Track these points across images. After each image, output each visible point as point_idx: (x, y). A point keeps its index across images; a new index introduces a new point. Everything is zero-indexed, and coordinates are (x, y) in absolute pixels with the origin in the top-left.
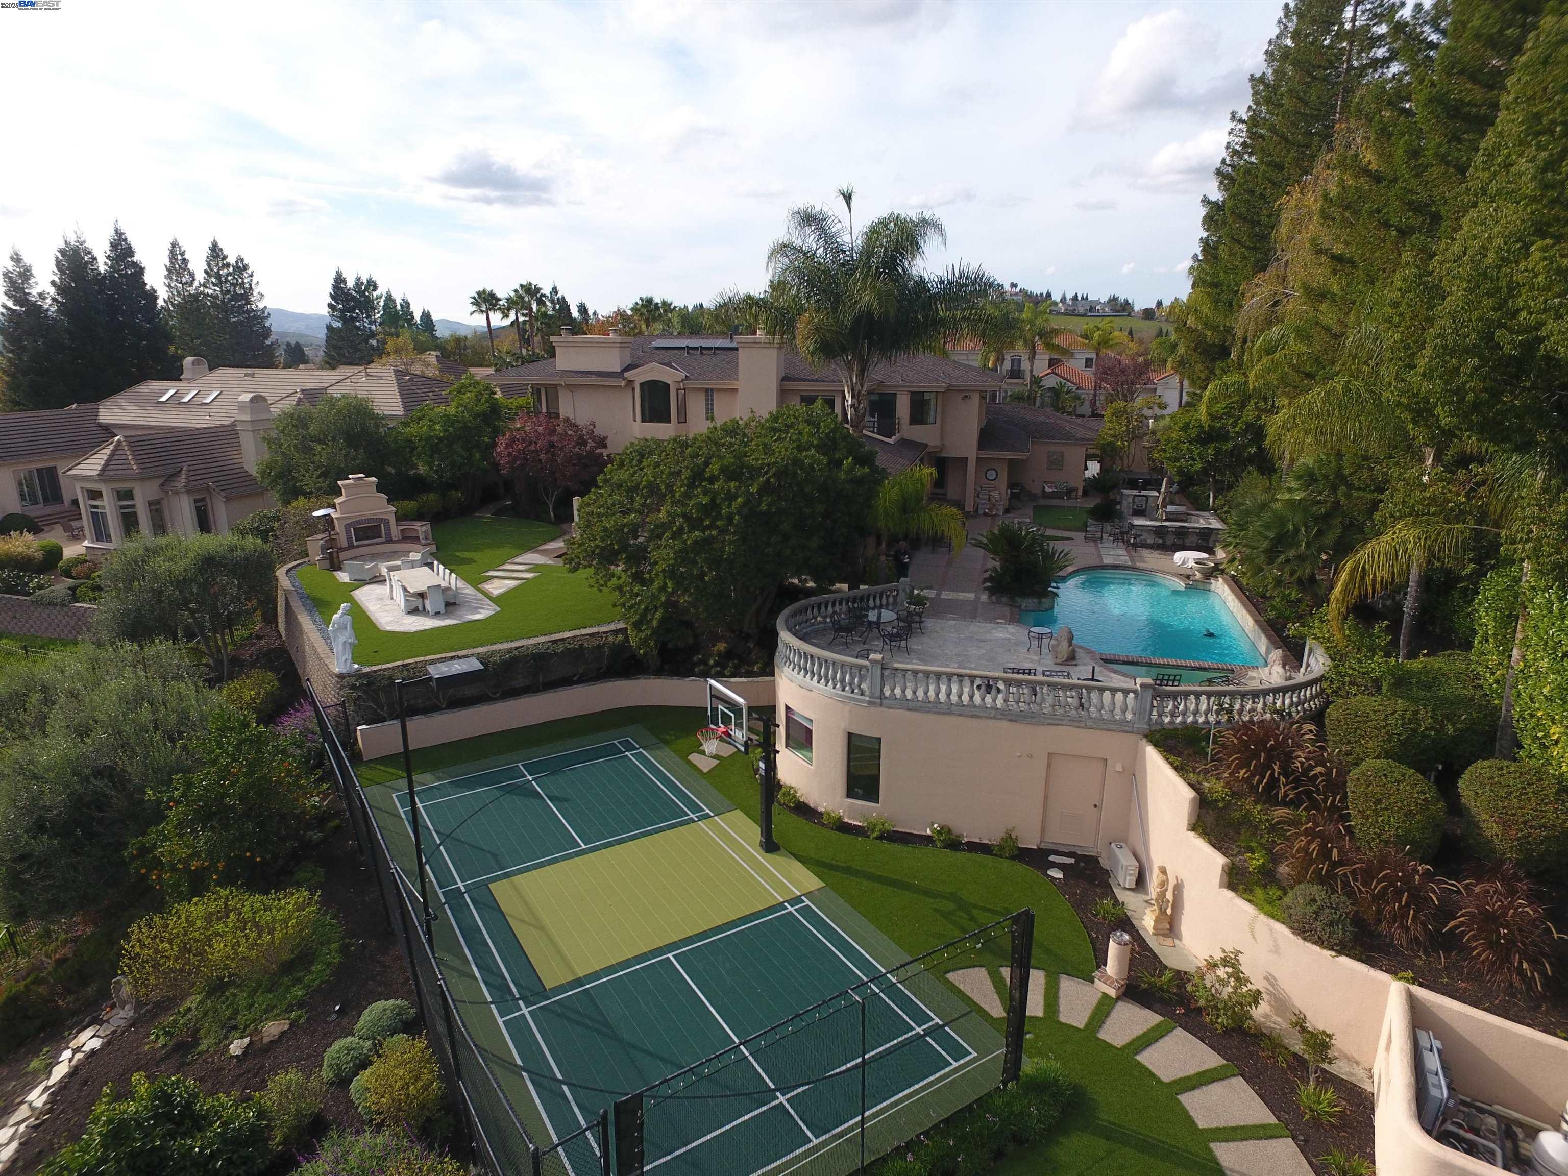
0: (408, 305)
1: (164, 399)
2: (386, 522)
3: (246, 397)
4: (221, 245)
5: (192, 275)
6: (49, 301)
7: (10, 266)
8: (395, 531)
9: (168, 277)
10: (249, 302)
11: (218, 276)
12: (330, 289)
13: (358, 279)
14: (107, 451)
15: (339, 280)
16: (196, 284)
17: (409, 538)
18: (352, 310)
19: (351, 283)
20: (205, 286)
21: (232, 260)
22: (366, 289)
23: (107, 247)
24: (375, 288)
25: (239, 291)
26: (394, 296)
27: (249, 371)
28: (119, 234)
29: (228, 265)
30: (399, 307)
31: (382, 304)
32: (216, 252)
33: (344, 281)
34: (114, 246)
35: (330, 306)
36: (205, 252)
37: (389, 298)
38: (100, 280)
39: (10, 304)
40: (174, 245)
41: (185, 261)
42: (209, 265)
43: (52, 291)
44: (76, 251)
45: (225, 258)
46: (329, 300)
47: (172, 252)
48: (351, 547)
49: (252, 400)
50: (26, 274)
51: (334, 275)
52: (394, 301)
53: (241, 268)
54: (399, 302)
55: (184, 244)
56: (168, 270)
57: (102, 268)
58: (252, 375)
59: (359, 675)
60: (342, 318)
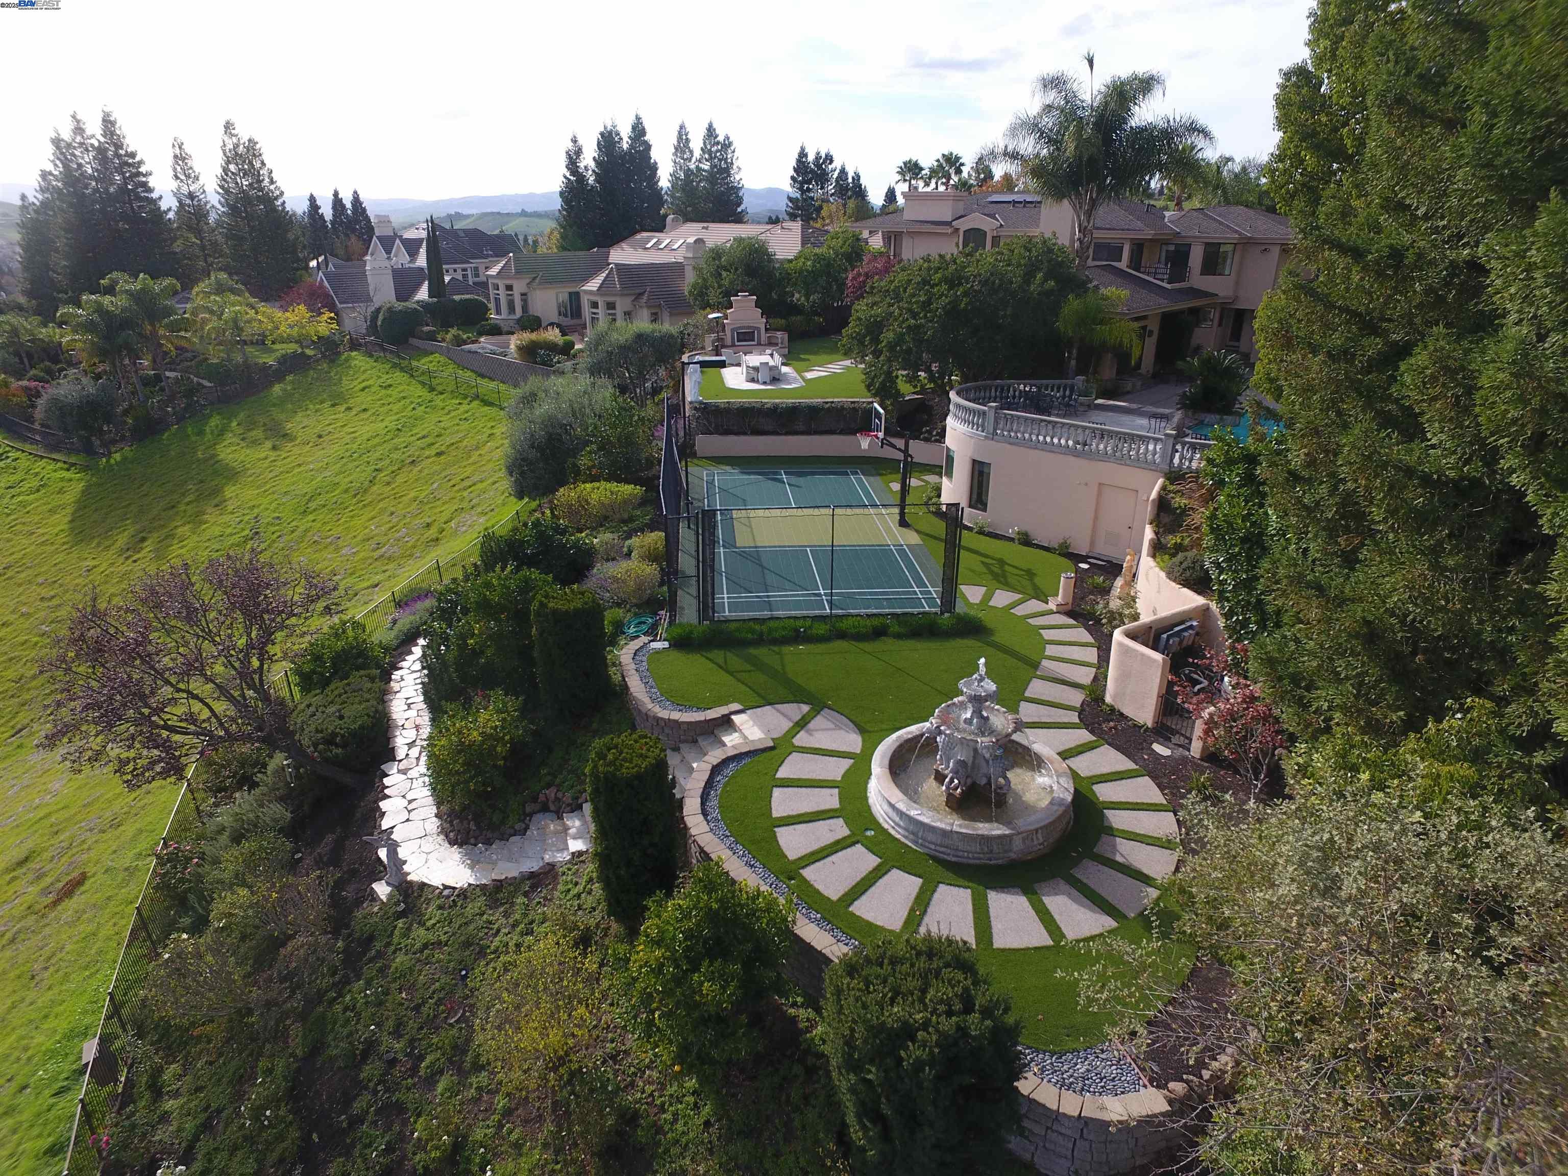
0: (859, 177)
1: (649, 246)
2: (759, 329)
3: (691, 240)
4: (715, 126)
5: (691, 152)
6: (590, 172)
7: (570, 145)
8: (764, 336)
9: (675, 154)
10: (729, 175)
11: (710, 152)
12: (793, 163)
13: (818, 153)
14: (604, 275)
15: (803, 154)
16: (694, 160)
17: (771, 343)
18: (809, 182)
19: (811, 158)
20: (700, 161)
21: (721, 138)
22: (824, 162)
23: (629, 129)
24: (831, 161)
25: (723, 165)
26: (847, 169)
27: (705, 225)
28: (638, 118)
29: (718, 143)
30: (850, 180)
31: (835, 176)
32: (711, 132)
33: (806, 156)
34: (634, 128)
35: (793, 178)
36: (703, 132)
37: (843, 171)
38: (624, 155)
39: (568, 175)
40: (682, 127)
41: (687, 140)
42: (705, 143)
43: (592, 164)
44: (610, 133)
45: (717, 136)
46: (792, 173)
47: (680, 133)
48: (733, 345)
49: (695, 242)
50: (579, 152)
51: (798, 150)
52: (847, 174)
53: (727, 145)
54: (851, 175)
55: (689, 128)
56: (676, 149)
57: (625, 146)
58: (706, 228)
59: (701, 403)
60: (801, 189)
